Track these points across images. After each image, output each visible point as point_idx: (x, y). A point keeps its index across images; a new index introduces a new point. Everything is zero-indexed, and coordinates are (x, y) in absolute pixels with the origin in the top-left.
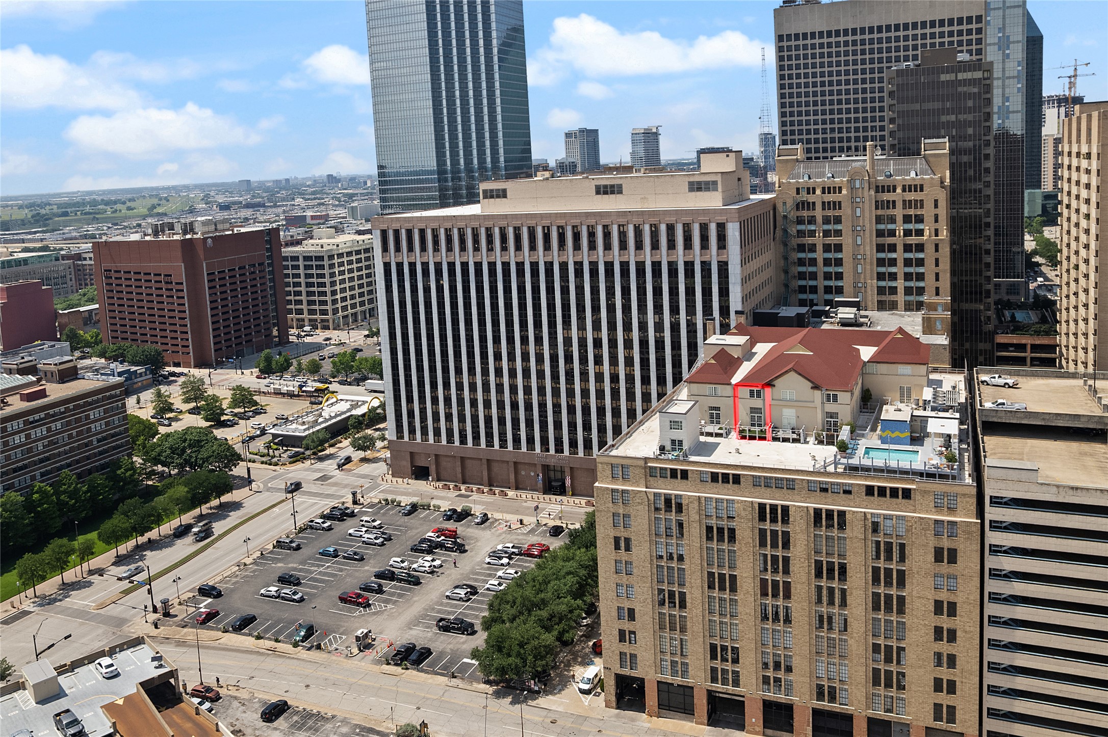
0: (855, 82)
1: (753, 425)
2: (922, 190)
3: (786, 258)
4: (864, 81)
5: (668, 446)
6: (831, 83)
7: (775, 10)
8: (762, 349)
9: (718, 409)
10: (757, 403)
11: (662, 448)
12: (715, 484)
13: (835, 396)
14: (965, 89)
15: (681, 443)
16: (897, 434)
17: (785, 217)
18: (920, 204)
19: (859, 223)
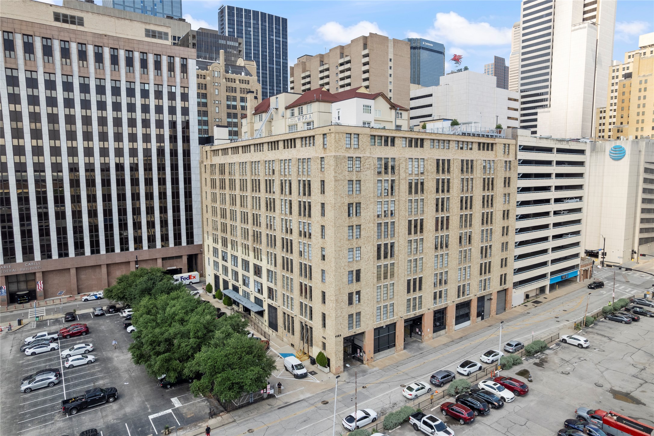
2: (248, 84)
12: (410, 149)
13: (401, 114)
14: (230, 50)
19: (217, 98)
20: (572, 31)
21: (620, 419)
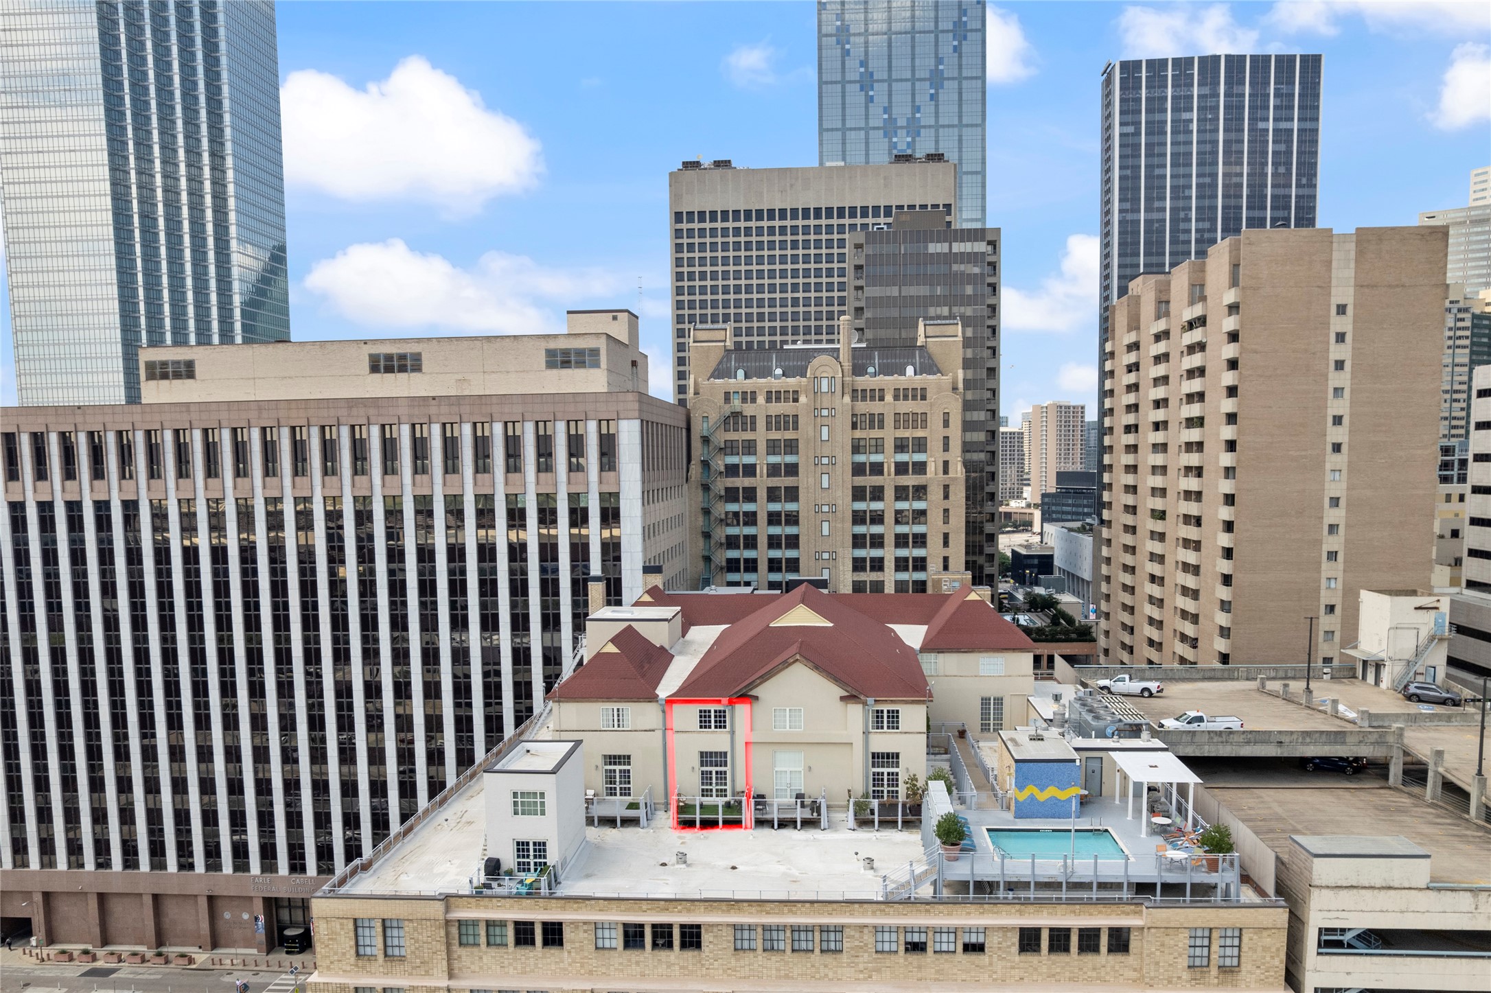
0: (783, 288)
1: (706, 793)
2: (924, 398)
3: (707, 512)
4: (795, 287)
5: (509, 859)
6: (749, 289)
7: (671, 174)
8: (705, 635)
9: (626, 759)
10: (716, 741)
11: (493, 868)
12: (634, 955)
13: (894, 716)
14: (962, 267)
15: (541, 847)
16: (1052, 791)
17: (706, 440)
18: (920, 420)
19: (826, 451)
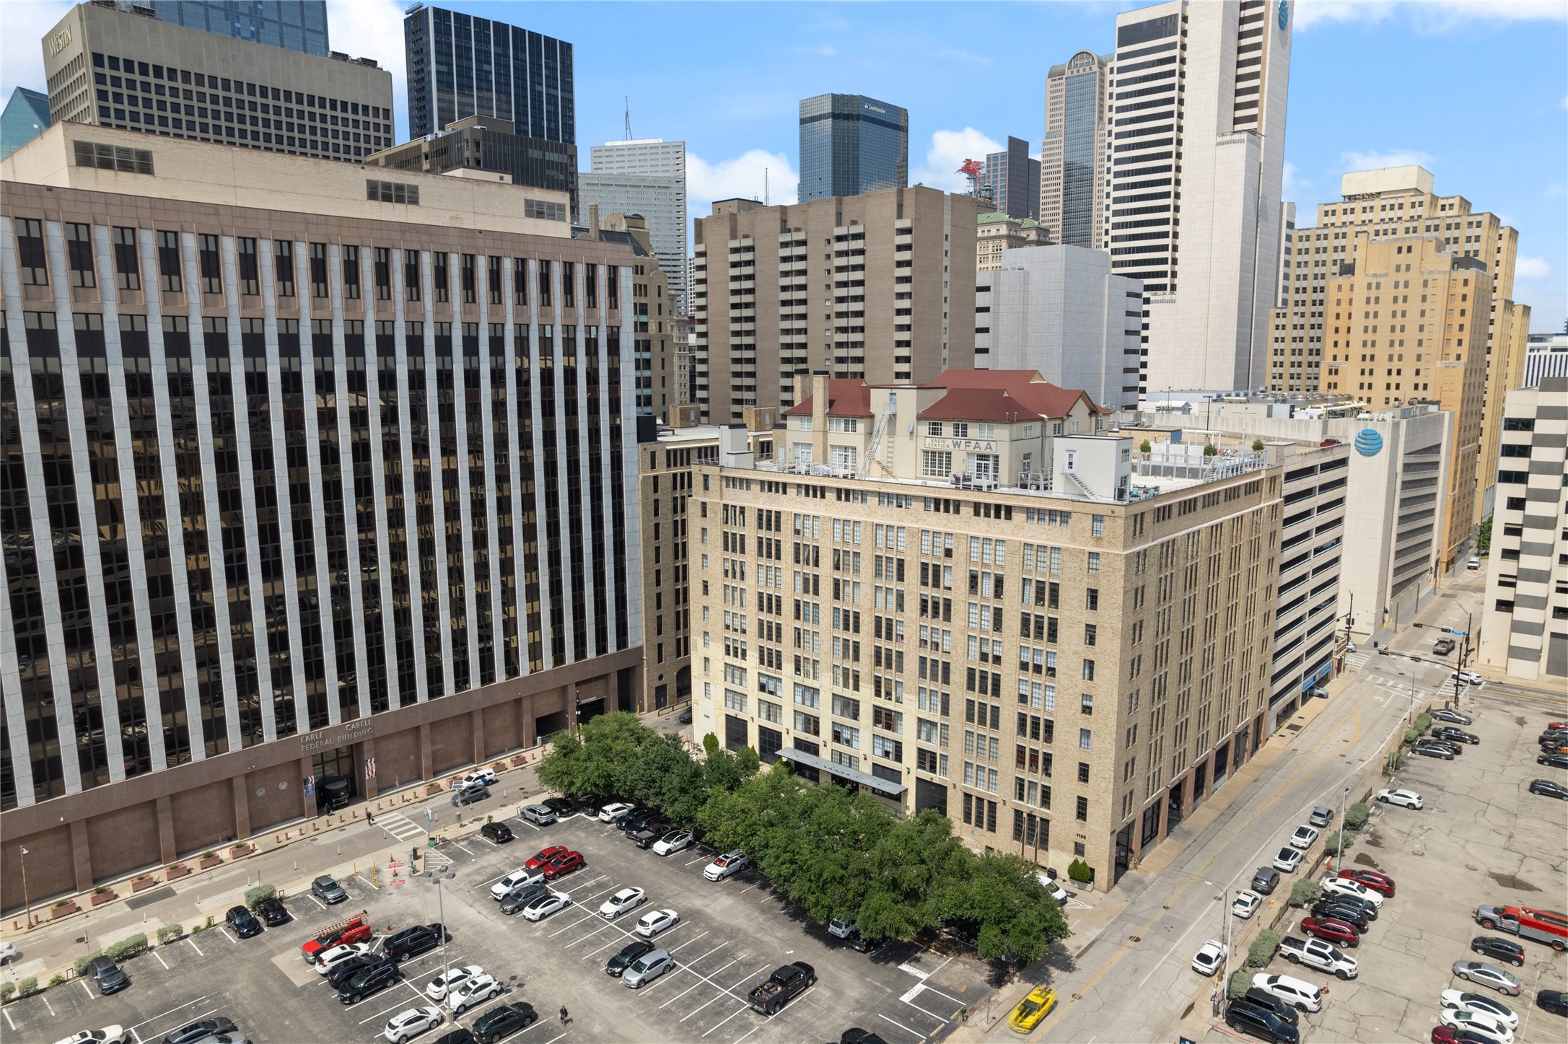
20: (1219, 144)
21: (1538, 915)
